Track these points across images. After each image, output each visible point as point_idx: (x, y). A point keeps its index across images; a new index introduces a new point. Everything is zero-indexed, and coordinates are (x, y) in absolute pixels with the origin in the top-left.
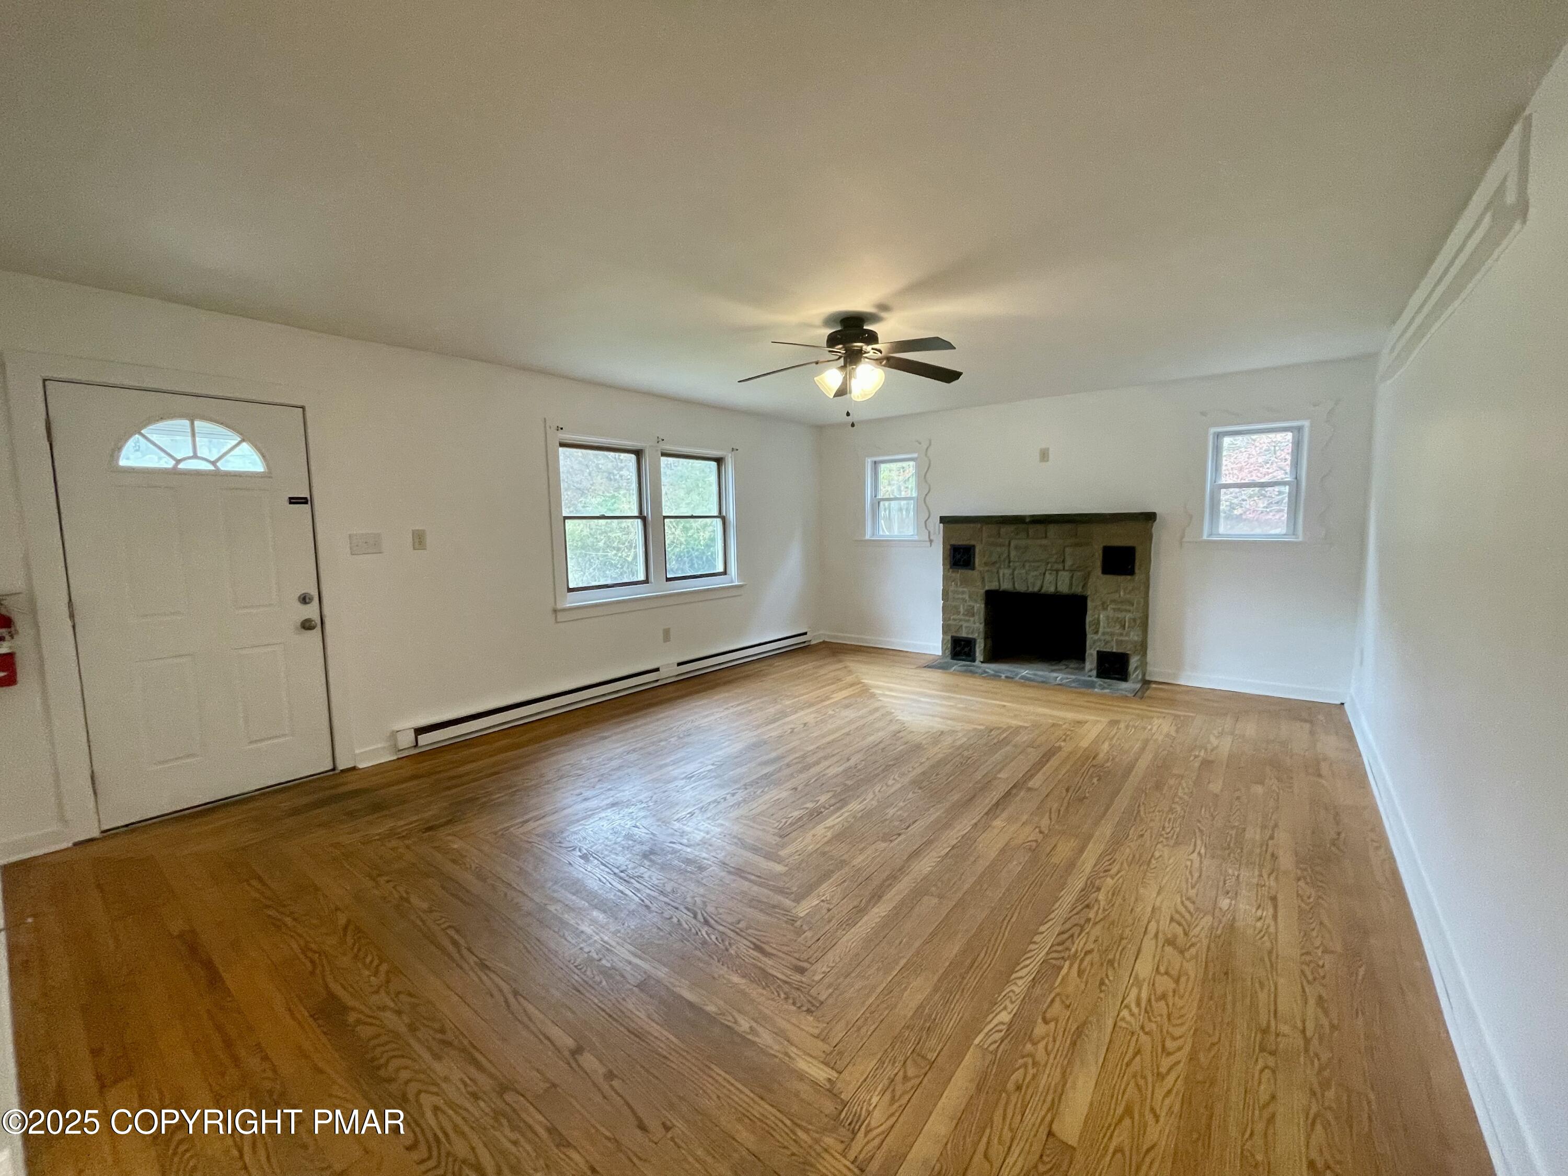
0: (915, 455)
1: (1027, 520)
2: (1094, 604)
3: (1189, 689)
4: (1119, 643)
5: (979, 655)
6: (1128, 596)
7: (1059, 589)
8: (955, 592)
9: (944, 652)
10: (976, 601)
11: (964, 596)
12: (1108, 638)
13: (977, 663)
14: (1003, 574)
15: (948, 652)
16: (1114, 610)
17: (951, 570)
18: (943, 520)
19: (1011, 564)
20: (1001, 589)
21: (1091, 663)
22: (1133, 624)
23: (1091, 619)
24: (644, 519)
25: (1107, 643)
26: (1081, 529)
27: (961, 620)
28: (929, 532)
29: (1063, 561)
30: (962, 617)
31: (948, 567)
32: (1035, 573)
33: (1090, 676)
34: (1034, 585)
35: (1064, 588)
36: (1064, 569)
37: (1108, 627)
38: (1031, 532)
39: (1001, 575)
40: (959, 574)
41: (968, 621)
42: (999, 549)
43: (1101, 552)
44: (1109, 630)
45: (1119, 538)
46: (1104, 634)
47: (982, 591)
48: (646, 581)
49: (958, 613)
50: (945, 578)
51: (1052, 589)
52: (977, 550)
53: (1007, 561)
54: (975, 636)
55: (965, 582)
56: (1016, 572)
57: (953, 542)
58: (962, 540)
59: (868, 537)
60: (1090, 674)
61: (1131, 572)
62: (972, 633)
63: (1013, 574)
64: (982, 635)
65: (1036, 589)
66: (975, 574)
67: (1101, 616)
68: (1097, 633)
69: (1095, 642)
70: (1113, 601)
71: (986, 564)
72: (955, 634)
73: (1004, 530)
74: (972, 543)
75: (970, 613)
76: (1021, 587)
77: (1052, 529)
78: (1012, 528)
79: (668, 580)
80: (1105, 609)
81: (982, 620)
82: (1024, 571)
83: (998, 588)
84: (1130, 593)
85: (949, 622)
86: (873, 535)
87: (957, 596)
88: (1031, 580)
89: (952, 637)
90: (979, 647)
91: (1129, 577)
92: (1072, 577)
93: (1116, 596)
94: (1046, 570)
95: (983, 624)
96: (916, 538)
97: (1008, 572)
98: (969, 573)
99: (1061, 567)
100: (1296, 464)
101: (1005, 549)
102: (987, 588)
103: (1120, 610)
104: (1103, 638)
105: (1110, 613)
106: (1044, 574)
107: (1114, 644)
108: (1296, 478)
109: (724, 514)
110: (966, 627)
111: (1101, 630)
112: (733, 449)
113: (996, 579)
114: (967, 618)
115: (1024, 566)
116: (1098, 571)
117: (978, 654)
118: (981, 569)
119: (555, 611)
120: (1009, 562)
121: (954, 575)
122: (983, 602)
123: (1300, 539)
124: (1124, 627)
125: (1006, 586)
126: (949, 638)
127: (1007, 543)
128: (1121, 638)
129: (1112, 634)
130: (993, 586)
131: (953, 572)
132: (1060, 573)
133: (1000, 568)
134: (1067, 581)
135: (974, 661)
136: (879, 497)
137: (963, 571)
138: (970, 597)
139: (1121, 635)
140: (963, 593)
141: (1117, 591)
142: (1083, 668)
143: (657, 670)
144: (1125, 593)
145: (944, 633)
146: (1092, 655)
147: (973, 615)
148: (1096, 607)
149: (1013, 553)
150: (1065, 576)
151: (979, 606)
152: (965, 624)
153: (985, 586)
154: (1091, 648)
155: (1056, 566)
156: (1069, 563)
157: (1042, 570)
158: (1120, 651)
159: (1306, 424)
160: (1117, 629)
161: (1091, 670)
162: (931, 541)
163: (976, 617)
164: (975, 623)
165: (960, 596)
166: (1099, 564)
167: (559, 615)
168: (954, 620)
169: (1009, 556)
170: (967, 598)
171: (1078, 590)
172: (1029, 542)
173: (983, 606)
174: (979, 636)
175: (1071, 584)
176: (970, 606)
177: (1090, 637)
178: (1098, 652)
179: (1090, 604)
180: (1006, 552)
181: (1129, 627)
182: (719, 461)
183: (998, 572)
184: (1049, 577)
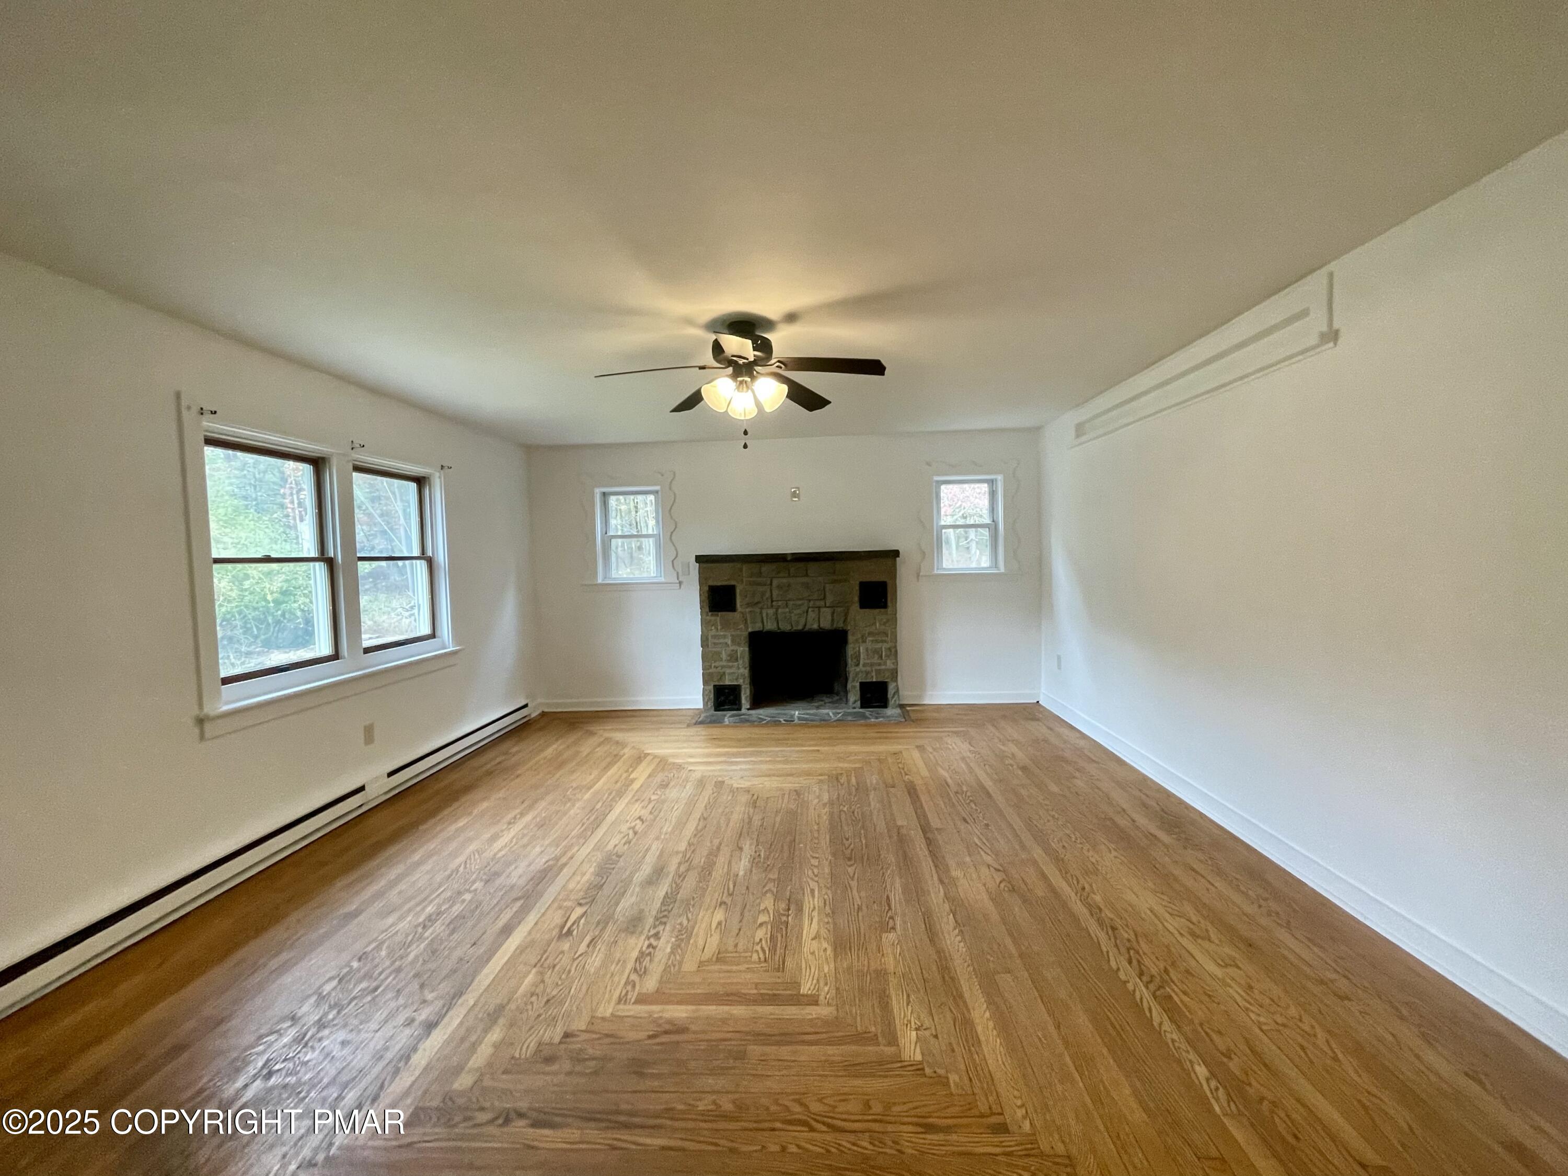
0: (657, 488)
1: (789, 558)
2: (855, 638)
3: (936, 707)
4: (878, 672)
5: (745, 702)
6: (883, 627)
7: (822, 625)
8: (714, 637)
9: (705, 704)
10: (739, 645)
11: (726, 640)
12: (868, 669)
13: (744, 711)
14: (767, 614)
15: (711, 704)
16: (872, 641)
17: (710, 614)
18: (699, 559)
19: (774, 603)
20: (765, 630)
21: (854, 696)
22: (888, 653)
23: (852, 653)
24: (330, 563)
25: (867, 673)
26: (839, 566)
27: (723, 667)
28: (678, 574)
29: (824, 598)
30: (725, 663)
31: (707, 609)
32: (798, 611)
33: (854, 708)
34: (798, 622)
35: (826, 624)
36: (825, 607)
37: (868, 659)
38: (792, 570)
39: (764, 615)
40: (718, 618)
41: (731, 667)
42: (761, 589)
43: (857, 588)
44: (869, 661)
45: (874, 574)
46: (864, 665)
47: (746, 634)
48: (336, 656)
49: (721, 660)
50: (704, 623)
51: (815, 626)
52: (738, 591)
53: (770, 601)
54: (740, 682)
55: (726, 625)
56: (780, 610)
57: (711, 583)
58: (721, 579)
59: (600, 580)
60: (854, 705)
61: (885, 606)
62: (737, 679)
63: (776, 613)
64: (748, 681)
65: (800, 627)
66: (736, 615)
67: (861, 648)
68: (858, 665)
69: (857, 674)
70: (870, 634)
71: (748, 605)
72: (717, 683)
73: (765, 568)
74: (732, 583)
75: (733, 657)
76: (785, 627)
77: (813, 567)
78: (773, 566)
79: (367, 651)
80: (864, 642)
81: (747, 665)
82: (787, 610)
83: (761, 629)
84: (885, 624)
85: (710, 671)
86: (605, 578)
87: (716, 641)
88: (794, 618)
89: (715, 686)
90: (745, 694)
91: (883, 610)
92: (833, 613)
93: (873, 629)
94: (809, 608)
95: (748, 669)
96: (662, 579)
97: (771, 612)
98: (730, 615)
99: (822, 603)
100: (993, 509)
101: (767, 588)
102: (750, 630)
103: (877, 641)
104: (864, 669)
105: (869, 645)
106: (807, 612)
107: (874, 674)
108: (993, 521)
109: (430, 553)
110: (729, 674)
111: (862, 662)
112: (442, 467)
113: (760, 620)
114: (730, 664)
115: (787, 606)
116: (856, 606)
117: (743, 701)
118: (743, 610)
119: (201, 721)
120: (772, 601)
121: (713, 618)
122: (747, 645)
123: (1002, 570)
124: (881, 657)
125: (770, 626)
126: (711, 687)
127: (769, 582)
128: (878, 668)
129: (872, 665)
130: (758, 627)
131: (712, 615)
132: (823, 610)
133: (762, 608)
134: (829, 617)
135: (740, 709)
136: (611, 533)
137: (724, 613)
138: (733, 641)
139: (880, 665)
140: (725, 637)
141: (874, 624)
142: (847, 701)
143: (362, 789)
144: (880, 624)
145: (705, 682)
146: (854, 687)
147: (737, 660)
148: (857, 640)
149: (775, 593)
150: (826, 613)
151: (743, 650)
152: (728, 671)
153: (747, 628)
154: (853, 681)
155: (818, 603)
156: (830, 599)
157: (804, 608)
158: (879, 680)
159: (1000, 477)
160: (876, 660)
161: (855, 702)
162: (680, 583)
163: (741, 662)
164: (739, 668)
165: (722, 641)
166: (856, 599)
167: (208, 727)
168: (716, 667)
169: (772, 595)
170: (729, 642)
171: (840, 625)
172: (791, 580)
173: (747, 649)
174: (744, 682)
175: (833, 620)
176: (733, 650)
177: (852, 669)
178: (862, 684)
179: (851, 638)
180: (769, 590)
181: (885, 656)
182: (420, 481)
183: (761, 613)
184: (812, 615)
